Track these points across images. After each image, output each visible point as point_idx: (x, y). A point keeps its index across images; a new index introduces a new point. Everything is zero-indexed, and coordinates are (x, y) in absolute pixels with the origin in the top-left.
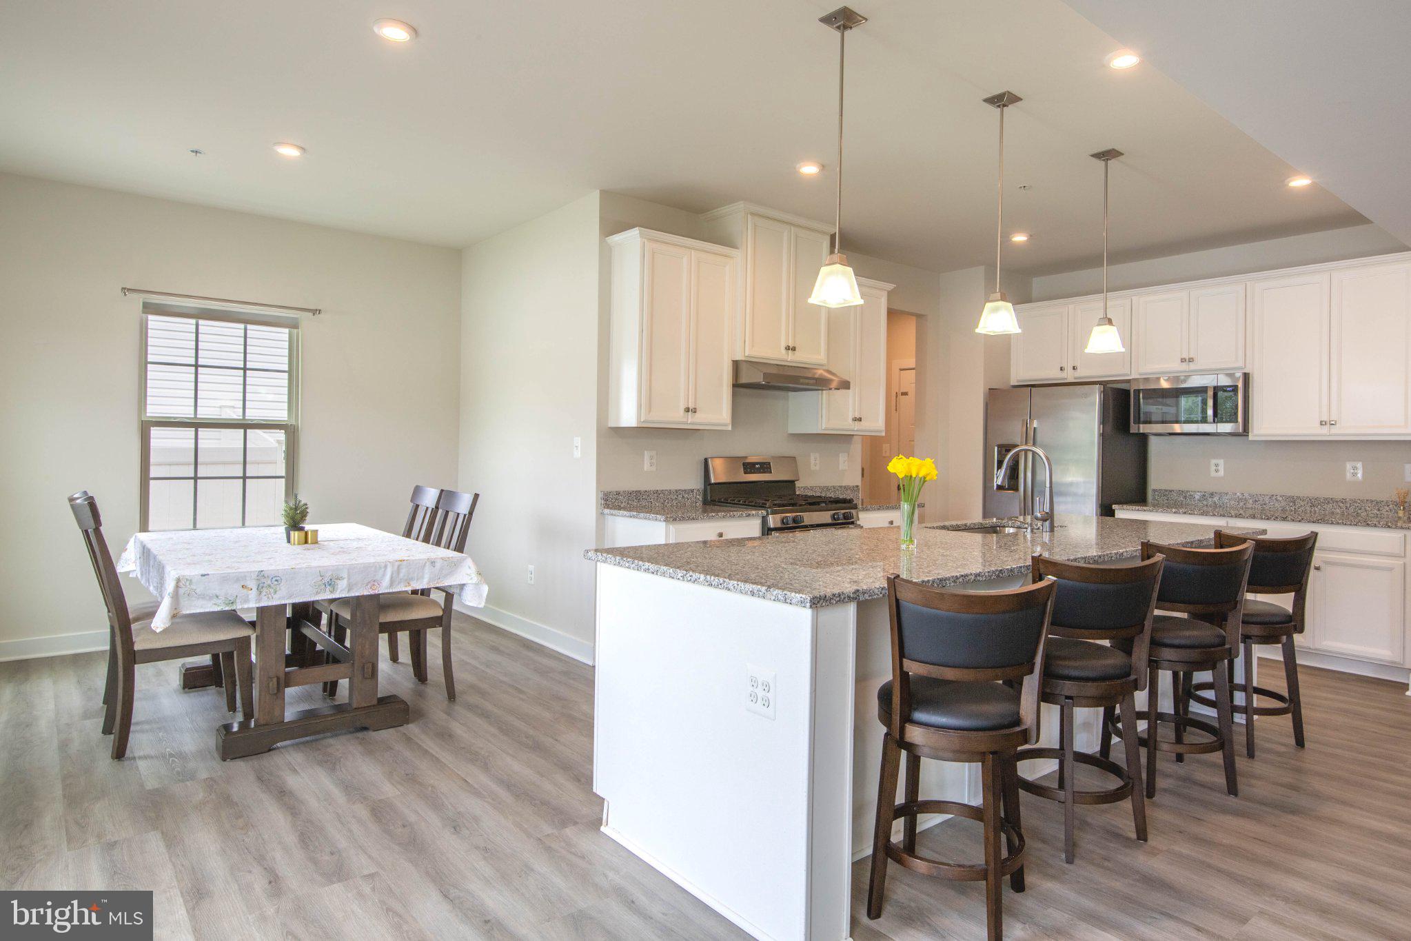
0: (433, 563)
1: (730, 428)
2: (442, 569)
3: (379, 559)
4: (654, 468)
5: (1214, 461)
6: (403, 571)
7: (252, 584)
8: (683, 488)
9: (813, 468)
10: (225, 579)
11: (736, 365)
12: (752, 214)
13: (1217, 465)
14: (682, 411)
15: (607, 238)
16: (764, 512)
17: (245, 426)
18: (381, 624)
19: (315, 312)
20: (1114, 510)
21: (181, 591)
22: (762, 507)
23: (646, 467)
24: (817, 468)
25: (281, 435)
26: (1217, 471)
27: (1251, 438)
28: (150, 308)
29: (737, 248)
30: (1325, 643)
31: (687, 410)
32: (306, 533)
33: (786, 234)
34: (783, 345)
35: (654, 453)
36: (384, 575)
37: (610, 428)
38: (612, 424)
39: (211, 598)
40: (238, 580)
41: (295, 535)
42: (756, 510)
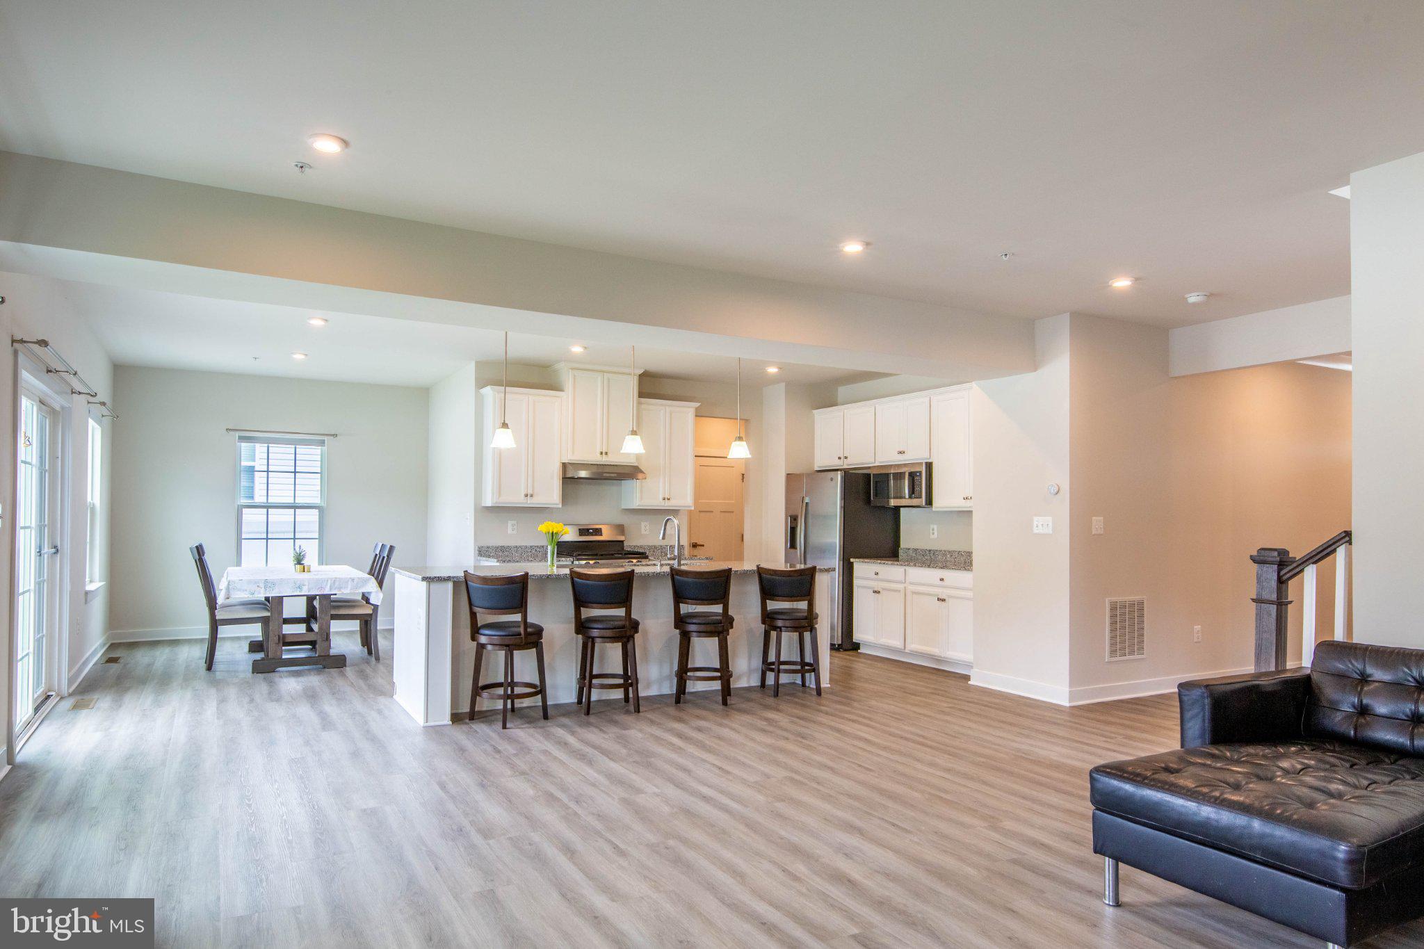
0: (353, 580)
1: (560, 506)
2: (357, 583)
3: (323, 577)
4: (515, 532)
5: (932, 526)
6: (337, 583)
7: (262, 585)
8: (539, 545)
9: (643, 532)
10: (250, 582)
11: (564, 465)
12: (572, 369)
13: (933, 530)
14: (523, 495)
15: (480, 391)
16: (572, 559)
17: (295, 507)
18: (331, 615)
19: (335, 435)
20: (852, 563)
21: (230, 587)
22: (571, 556)
23: (510, 531)
24: (647, 533)
25: (316, 512)
26: (933, 534)
27: (934, 509)
28: (242, 439)
29: (562, 390)
30: (948, 653)
31: (526, 496)
32: (304, 567)
33: (599, 378)
34: (598, 451)
35: (514, 522)
36: (327, 585)
37: (484, 507)
38: (483, 505)
39: (243, 591)
40: (256, 583)
41: (298, 566)
42: (564, 557)
